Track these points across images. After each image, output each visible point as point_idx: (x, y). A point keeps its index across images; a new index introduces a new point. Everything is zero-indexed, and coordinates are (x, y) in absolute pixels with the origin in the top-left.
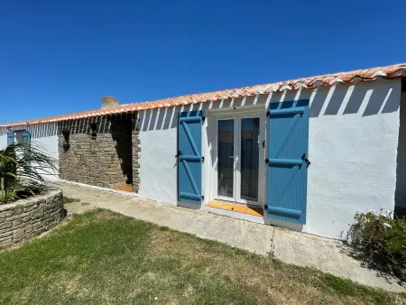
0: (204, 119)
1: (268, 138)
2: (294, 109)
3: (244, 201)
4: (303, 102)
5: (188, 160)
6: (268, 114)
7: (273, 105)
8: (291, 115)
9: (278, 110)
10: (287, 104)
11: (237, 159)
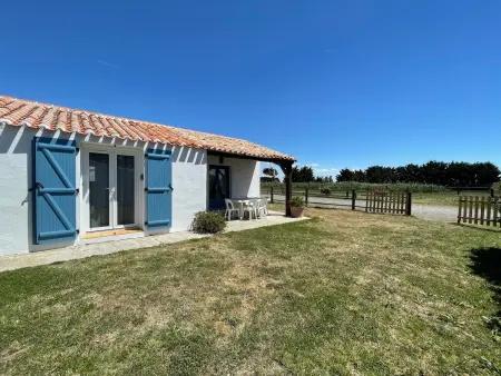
0: (78, 150)
1: (147, 173)
2: (163, 155)
3: (122, 226)
4: (168, 152)
5: (52, 194)
6: (146, 155)
7: (150, 150)
8: (163, 159)
9: (153, 155)
10: (159, 151)
11: (113, 191)
